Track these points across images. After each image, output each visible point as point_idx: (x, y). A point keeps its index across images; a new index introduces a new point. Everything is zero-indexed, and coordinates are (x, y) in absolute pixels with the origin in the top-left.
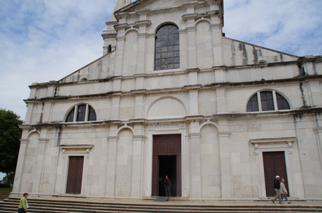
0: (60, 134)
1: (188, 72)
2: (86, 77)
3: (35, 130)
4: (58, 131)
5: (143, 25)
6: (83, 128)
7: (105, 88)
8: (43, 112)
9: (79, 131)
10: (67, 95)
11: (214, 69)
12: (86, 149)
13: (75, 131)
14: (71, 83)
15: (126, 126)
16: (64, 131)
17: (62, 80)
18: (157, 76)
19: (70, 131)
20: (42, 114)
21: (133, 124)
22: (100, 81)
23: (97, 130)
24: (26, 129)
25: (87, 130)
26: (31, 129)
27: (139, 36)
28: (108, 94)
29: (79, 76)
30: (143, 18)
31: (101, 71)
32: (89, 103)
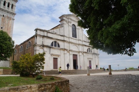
0: (50, 50)
1: (79, 40)
2: (56, 32)
3: (42, 47)
4: (49, 49)
5: (70, 23)
7: (62, 38)
8: (43, 41)
9: (56, 50)
10: (51, 37)
11: (83, 41)
12: (59, 56)
13: (54, 50)
14: (52, 33)
15: (68, 51)
16: (51, 49)
17: (48, 31)
18: (73, 39)
19: (53, 49)
21: (70, 51)
22: (61, 36)
23: (61, 51)
24: (38, 46)
25: (58, 50)
26: (40, 46)
27: (69, 25)
28: (64, 41)
29: (54, 31)
30: (70, 20)
31: (60, 32)
32: (58, 42)
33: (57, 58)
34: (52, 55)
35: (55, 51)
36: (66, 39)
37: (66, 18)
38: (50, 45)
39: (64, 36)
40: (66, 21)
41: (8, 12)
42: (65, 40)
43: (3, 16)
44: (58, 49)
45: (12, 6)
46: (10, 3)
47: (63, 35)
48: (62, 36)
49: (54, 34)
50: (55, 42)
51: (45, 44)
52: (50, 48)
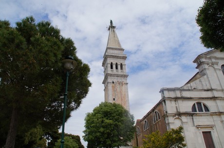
0: (193, 119)
2: (195, 87)
3: (177, 117)
4: (191, 117)
5: (215, 64)
6: (204, 115)
7: (209, 94)
8: (177, 105)
9: (203, 117)
10: (189, 96)
12: (212, 127)
13: (200, 117)
14: (189, 90)
16: (194, 117)
17: (181, 87)
19: (197, 117)
20: (176, 107)
22: (205, 90)
23: (213, 117)
24: (171, 116)
25: (207, 117)
26: (174, 116)
27: (215, 69)
28: (214, 98)
29: (191, 87)
30: (214, 60)
31: (203, 85)
32: (203, 102)
33: (210, 132)
34: (198, 127)
35: (203, 120)
36: (216, 94)
37: (206, 58)
38: (190, 110)
39: (211, 90)
40: (208, 64)
41: (118, 76)
42: (216, 96)
43: (113, 83)
44: (208, 115)
45: (121, 65)
46: (118, 63)
47: (210, 88)
48: (208, 90)
49: (192, 90)
50: (199, 104)
51: (182, 110)
52: (191, 115)
